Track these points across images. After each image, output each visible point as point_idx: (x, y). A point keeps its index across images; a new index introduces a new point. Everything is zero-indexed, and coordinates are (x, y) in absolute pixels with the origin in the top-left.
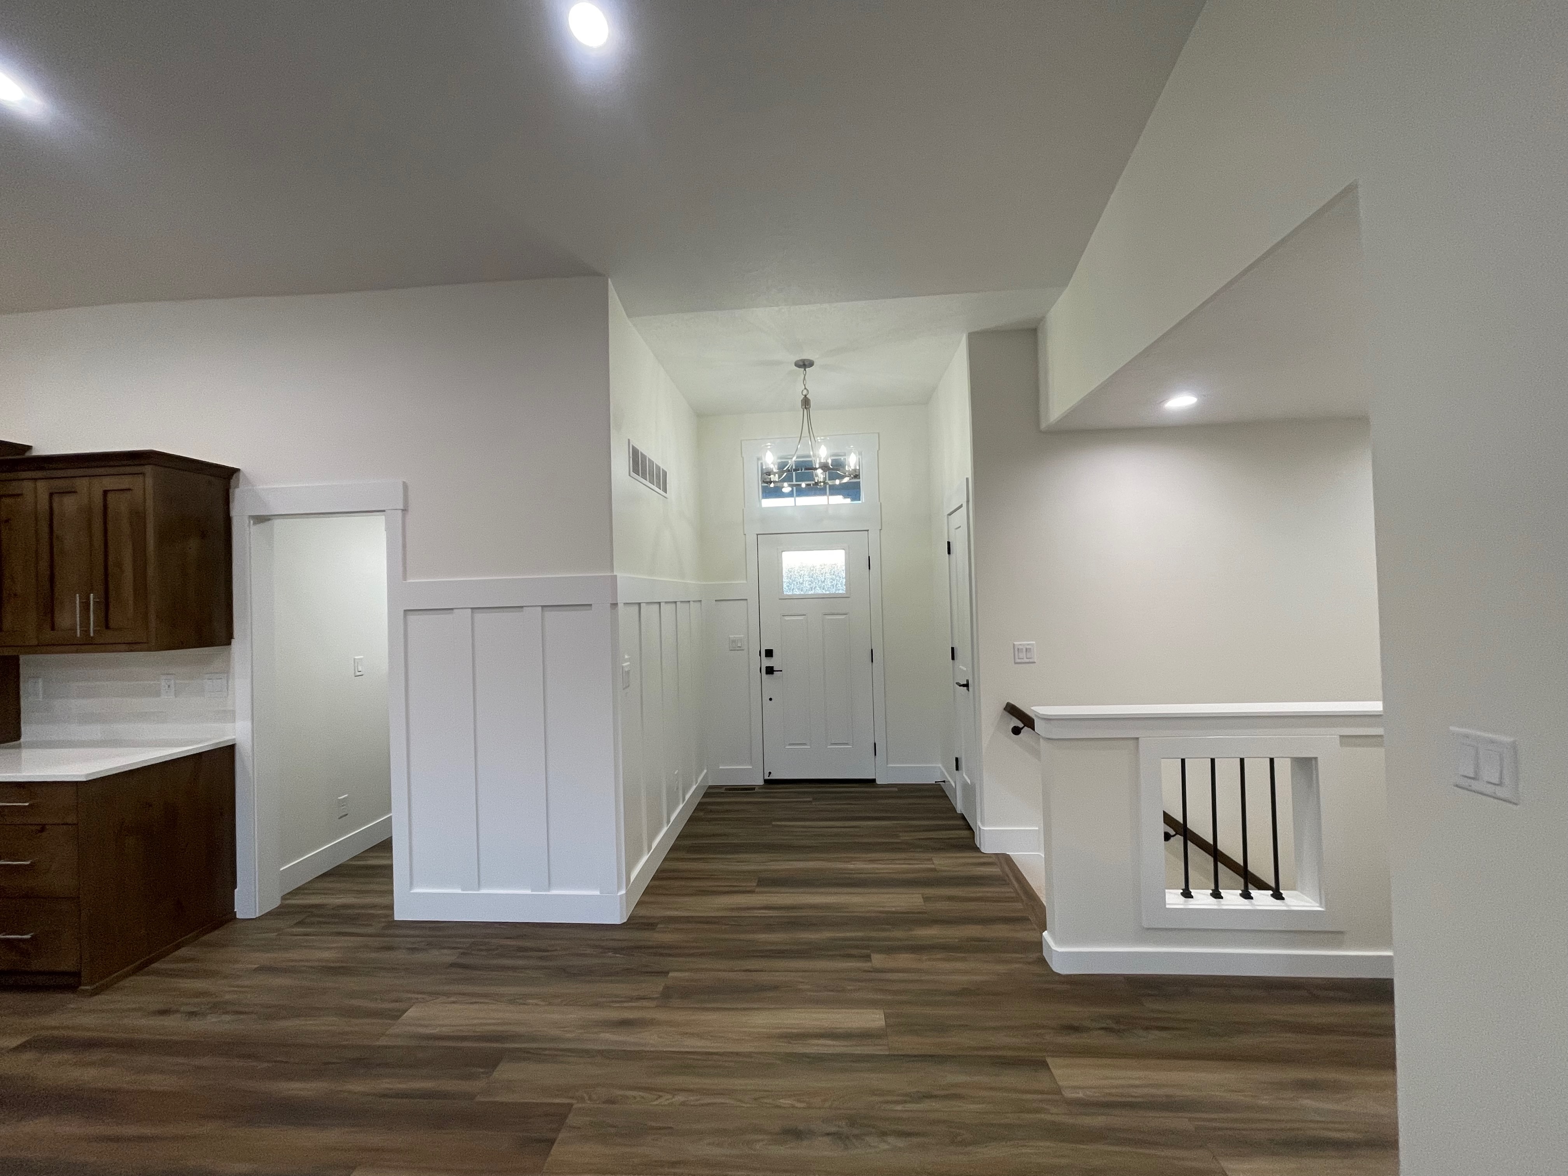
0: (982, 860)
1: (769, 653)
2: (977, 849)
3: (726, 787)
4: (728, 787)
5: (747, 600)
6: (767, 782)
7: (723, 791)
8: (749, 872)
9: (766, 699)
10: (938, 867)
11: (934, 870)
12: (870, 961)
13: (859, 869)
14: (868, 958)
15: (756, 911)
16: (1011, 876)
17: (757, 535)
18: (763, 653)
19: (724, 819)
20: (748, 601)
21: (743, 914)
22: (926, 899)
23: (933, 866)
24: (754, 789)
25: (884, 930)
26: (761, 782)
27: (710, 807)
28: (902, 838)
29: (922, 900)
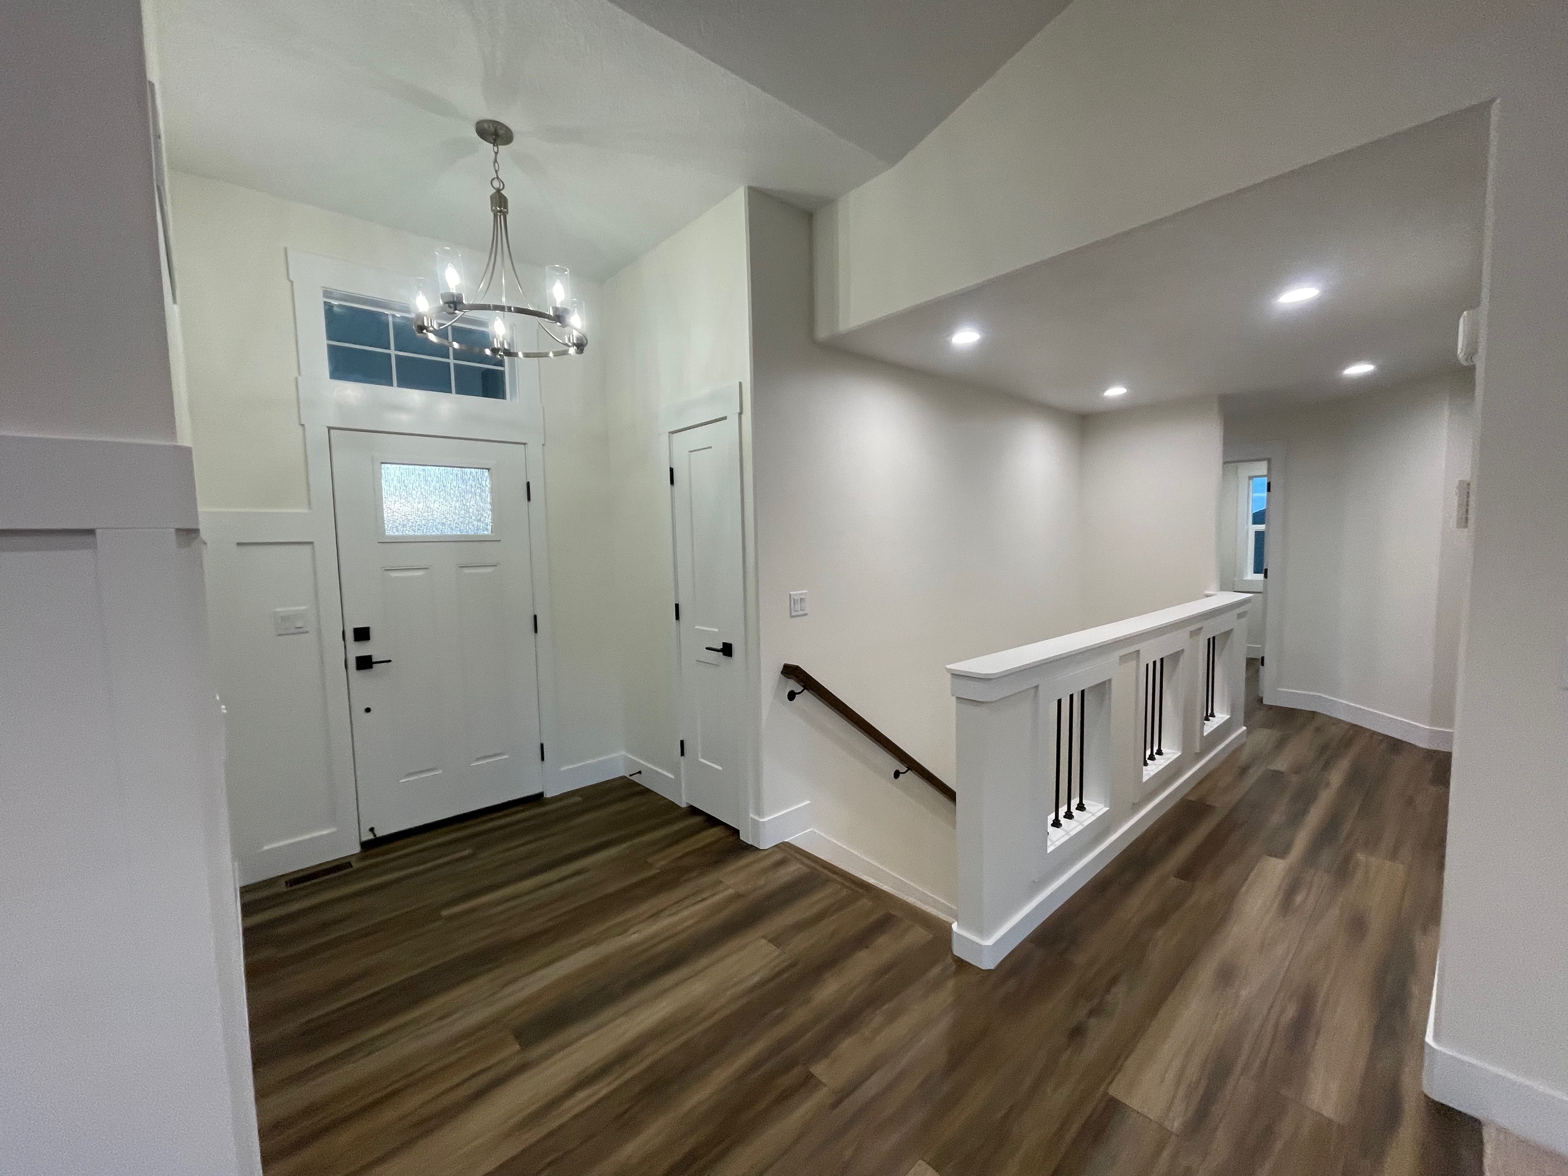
0: (768, 862)
1: (362, 634)
2: (750, 849)
3: (287, 879)
4: (291, 877)
5: (311, 543)
6: (365, 845)
7: (282, 888)
8: (481, 1026)
9: (359, 710)
10: (742, 889)
11: (738, 896)
12: (819, 1084)
13: (653, 937)
14: (808, 1082)
15: (569, 1103)
16: (818, 867)
17: (330, 428)
18: (350, 635)
19: (329, 945)
20: (315, 543)
21: (553, 1123)
22: (776, 940)
23: (731, 891)
24: (349, 865)
25: (780, 1019)
26: (357, 849)
27: (280, 930)
28: (657, 866)
29: (771, 947)
